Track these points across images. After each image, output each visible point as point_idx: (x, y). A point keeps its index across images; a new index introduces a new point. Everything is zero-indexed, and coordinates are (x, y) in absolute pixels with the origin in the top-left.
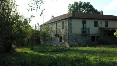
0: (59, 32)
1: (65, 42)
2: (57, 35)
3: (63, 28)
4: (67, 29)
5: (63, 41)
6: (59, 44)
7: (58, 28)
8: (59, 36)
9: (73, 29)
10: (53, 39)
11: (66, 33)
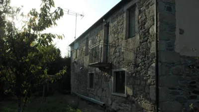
0: (115, 52)
1: (135, 95)
2: (106, 66)
3: (129, 35)
4: (146, 33)
5: (128, 91)
6: (113, 100)
7: (111, 40)
8: (113, 70)
9: (182, 32)
10: (95, 80)
11: (146, 53)
